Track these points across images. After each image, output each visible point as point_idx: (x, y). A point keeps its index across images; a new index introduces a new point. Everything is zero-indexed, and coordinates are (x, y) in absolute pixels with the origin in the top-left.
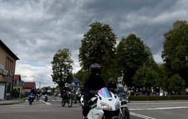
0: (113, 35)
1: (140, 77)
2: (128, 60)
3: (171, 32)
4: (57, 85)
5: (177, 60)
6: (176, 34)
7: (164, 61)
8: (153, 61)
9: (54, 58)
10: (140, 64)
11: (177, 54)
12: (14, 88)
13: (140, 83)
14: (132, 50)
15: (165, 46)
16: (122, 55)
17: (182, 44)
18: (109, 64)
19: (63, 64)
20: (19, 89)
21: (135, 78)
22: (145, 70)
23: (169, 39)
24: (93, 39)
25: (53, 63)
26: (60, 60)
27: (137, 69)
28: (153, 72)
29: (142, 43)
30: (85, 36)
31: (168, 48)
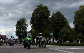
0: (49, 11)
1: (62, 33)
2: (56, 25)
3: (78, 11)
4: (18, 37)
5: (81, 25)
6: (80, 12)
7: (74, 26)
8: (69, 26)
9: (17, 23)
10: (62, 27)
11: (81, 22)
13: (62, 36)
14: (58, 20)
15: (75, 18)
16: (53, 22)
18: (46, 26)
19: (22, 26)
21: (59, 34)
22: (65, 30)
23: (77, 15)
24: (38, 13)
25: (16, 25)
27: (60, 29)
28: (69, 31)
29: (63, 16)
30: (34, 11)
31: (76, 19)
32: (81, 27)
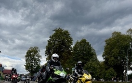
0: (71, 39)
2: (79, 57)
3: (110, 39)
4: (28, 72)
5: (113, 58)
6: (113, 41)
7: (104, 59)
8: (97, 59)
9: (27, 53)
10: (87, 60)
11: (113, 54)
14: (83, 50)
15: (105, 49)
16: (76, 53)
17: (117, 48)
18: (67, 59)
19: (34, 58)
22: (91, 64)
23: (108, 44)
24: (56, 41)
25: (26, 56)
26: (32, 55)
27: (85, 63)
28: (96, 65)
29: (90, 46)
30: (50, 37)
31: (107, 50)
32: (112, 60)
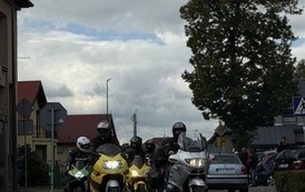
12: (21, 141)
20: (43, 148)
